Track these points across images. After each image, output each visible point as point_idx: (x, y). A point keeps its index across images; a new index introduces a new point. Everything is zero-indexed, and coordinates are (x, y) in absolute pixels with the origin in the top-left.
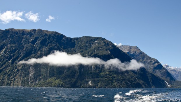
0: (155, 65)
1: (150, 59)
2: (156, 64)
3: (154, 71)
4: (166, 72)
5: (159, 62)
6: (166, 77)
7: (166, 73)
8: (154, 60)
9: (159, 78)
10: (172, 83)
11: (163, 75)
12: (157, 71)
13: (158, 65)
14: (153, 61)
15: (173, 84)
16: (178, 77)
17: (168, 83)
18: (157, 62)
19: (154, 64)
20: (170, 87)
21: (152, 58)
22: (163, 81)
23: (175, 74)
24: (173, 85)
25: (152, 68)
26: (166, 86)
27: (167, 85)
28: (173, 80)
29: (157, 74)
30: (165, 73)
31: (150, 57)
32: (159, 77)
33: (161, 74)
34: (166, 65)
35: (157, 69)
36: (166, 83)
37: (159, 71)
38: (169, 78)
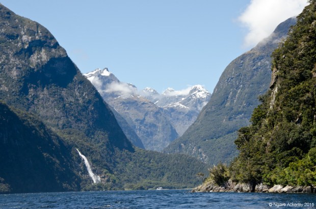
0: (34, 59)
1: (7, 23)
2: (41, 57)
3: (24, 91)
4: (89, 102)
5: (56, 45)
6: (89, 133)
7: (91, 108)
8: (31, 33)
9: (41, 132)
10: (115, 163)
11: (71, 119)
12: (44, 93)
13: (52, 60)
14: (25, 38)
15: (120, 166)
16: (152, 134)
17: (93, 162)
18: (46, 41)
19: (30, 52)
20: (100, 186)
21: (22, 20)
22: (65, 150)
23: (142, 122)
24: (121, 171)
25: (14, 73)
26: (80, 180)
27: (85, 171)
28: (121, 149)
29: (42, 112)
30: (85, 108)
31: (9, 13)
32: (42, 126)
33: (66, 110)
34: (106, 73)
35: (45, 83)
36: (80, 160)
37: (53, 94)
38: (101, 138)
